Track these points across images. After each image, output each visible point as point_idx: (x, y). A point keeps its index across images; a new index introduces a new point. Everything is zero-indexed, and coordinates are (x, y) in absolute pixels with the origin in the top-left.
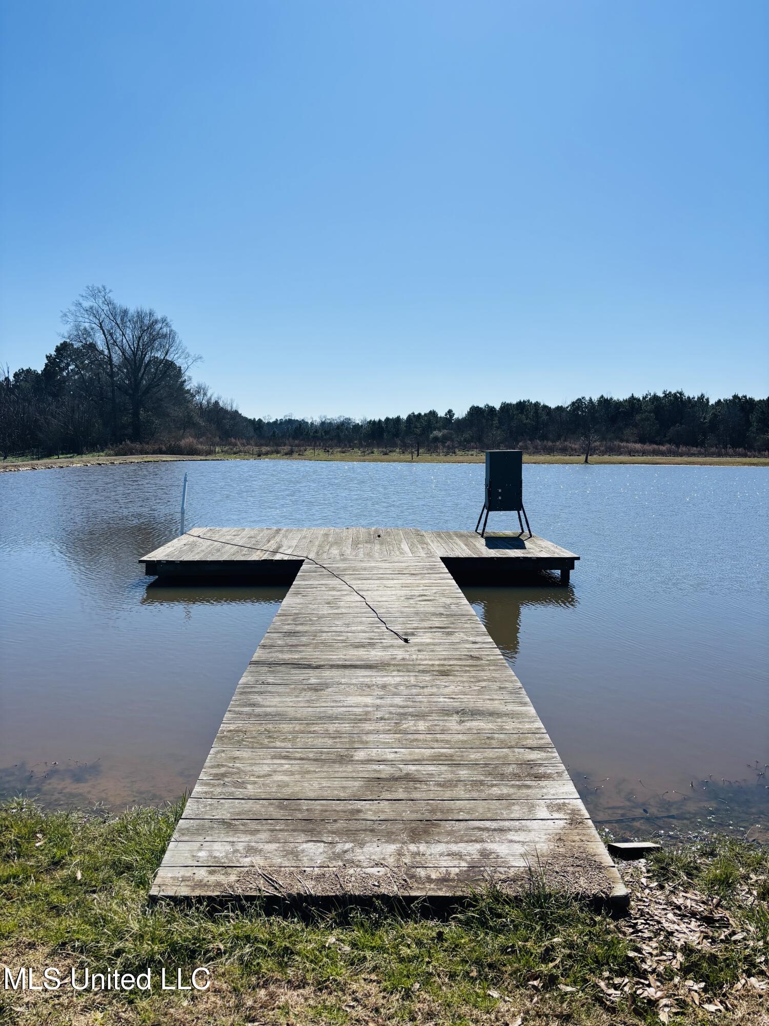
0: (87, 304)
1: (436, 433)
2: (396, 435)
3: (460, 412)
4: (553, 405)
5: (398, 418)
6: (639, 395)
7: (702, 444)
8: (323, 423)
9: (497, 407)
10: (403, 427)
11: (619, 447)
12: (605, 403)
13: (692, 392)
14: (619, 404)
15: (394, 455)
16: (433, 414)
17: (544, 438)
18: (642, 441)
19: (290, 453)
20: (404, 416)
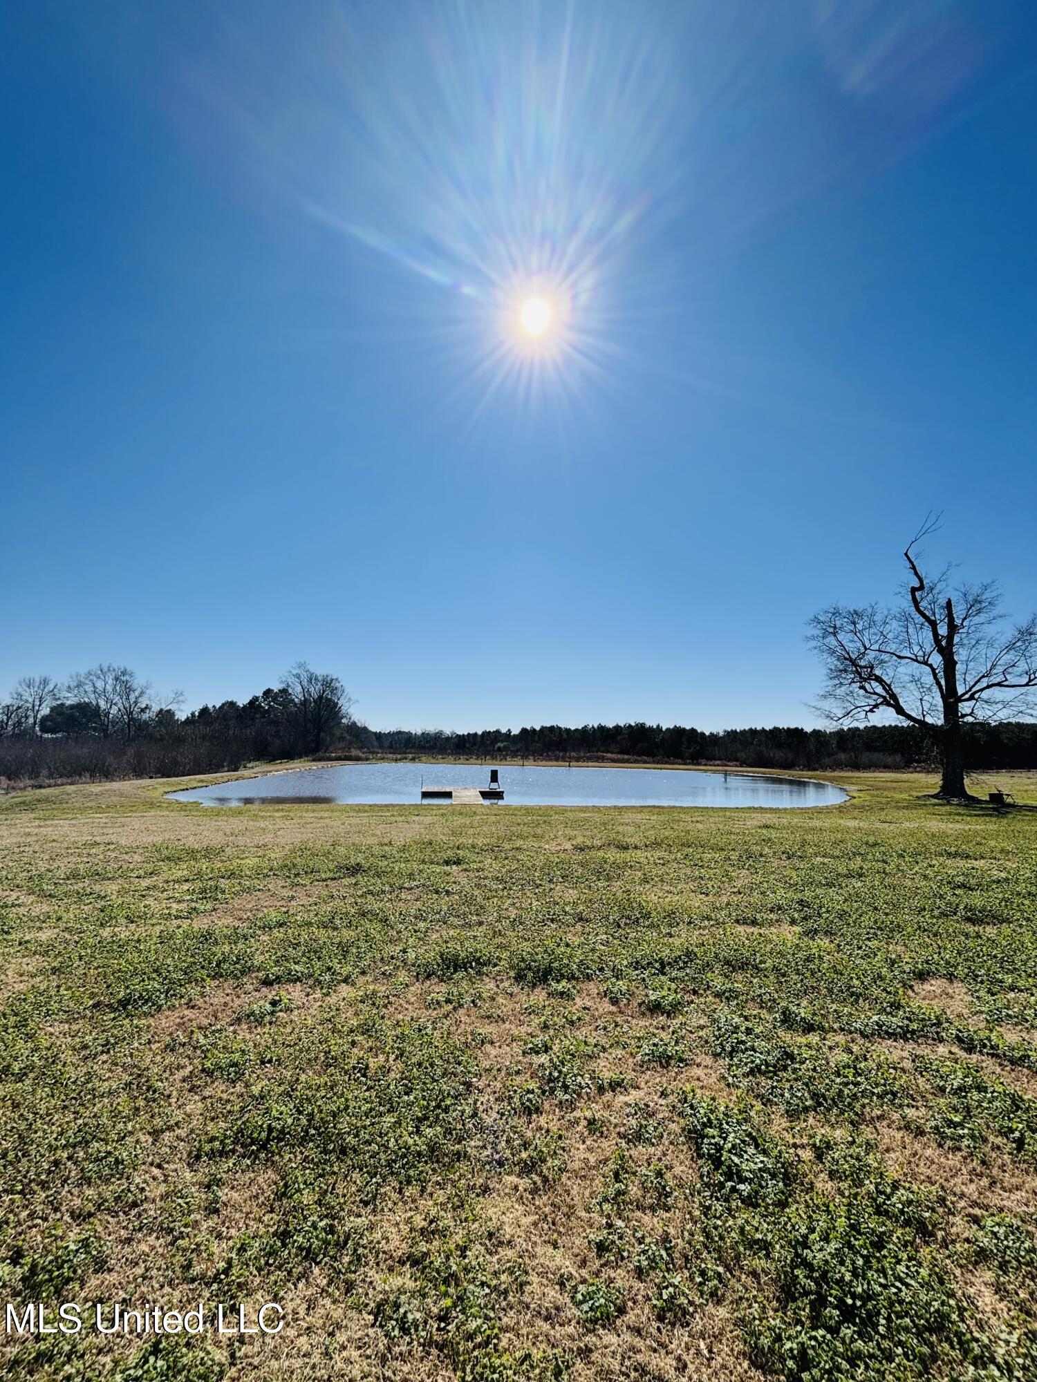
0: (294, 672)
1: (499, 744)
2: (474, 744)
3: (516, 731)
4: (573, 729)
5: (476, 734)
6: (622, 725)
7: (653, 755)
8: (423, 734)
9: (538, 728)
10: (479, 739)
11: (603, 757)
12: (602, 729)
13: (651, 723)
14: (609, 730)
15: (472, 761)
16: (498, 732)
17: (565, 750)
18: (622, 752)
19: (413, 759)
20: (480, 733)
